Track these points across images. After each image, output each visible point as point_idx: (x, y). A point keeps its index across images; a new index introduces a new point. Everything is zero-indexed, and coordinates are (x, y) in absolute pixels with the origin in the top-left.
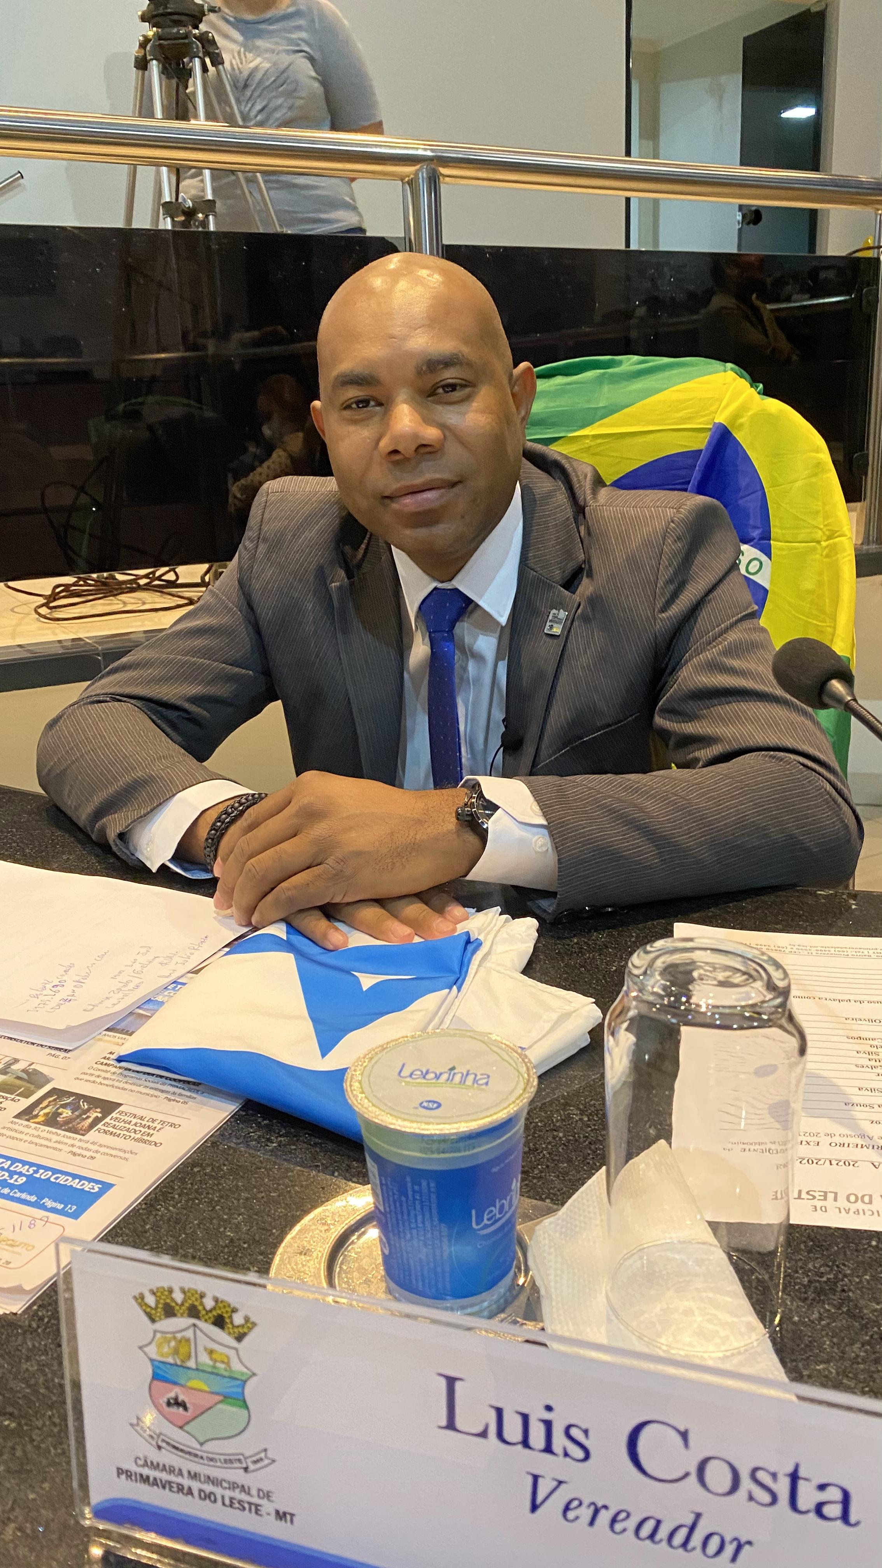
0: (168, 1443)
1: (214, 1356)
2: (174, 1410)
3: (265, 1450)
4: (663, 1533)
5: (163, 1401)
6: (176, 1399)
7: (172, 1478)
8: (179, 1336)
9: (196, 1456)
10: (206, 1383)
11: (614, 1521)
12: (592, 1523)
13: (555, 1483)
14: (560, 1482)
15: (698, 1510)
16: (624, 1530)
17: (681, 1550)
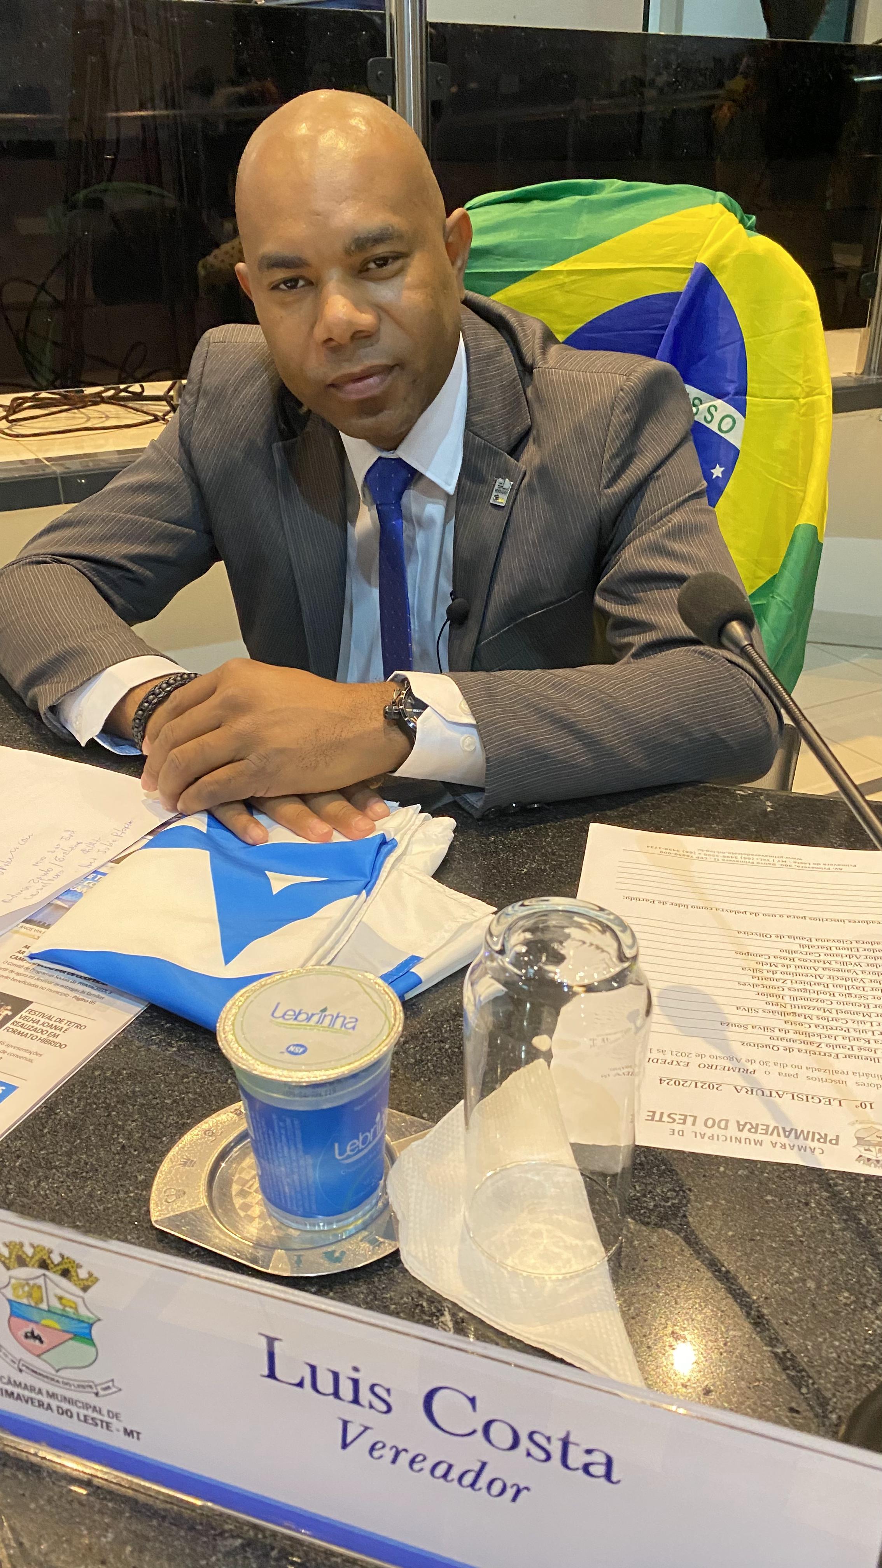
0: (27, 1367)
1: (64, 1301)
2: (31, 1341)
3: (112, 1380)
4: (454, 1474)
5: (21, 1334)
6: (32, 1333)
7: (33, 1395)
8: (31, 1282)
9: (53, 1380)
10: (58, 1322)
11: (412, 1461)
12: (394, 1461)
13: (362, 1429)
14: (366, 1428)
15: (484, 1459)
16: (421, 1470)
17: (470, 1489)
